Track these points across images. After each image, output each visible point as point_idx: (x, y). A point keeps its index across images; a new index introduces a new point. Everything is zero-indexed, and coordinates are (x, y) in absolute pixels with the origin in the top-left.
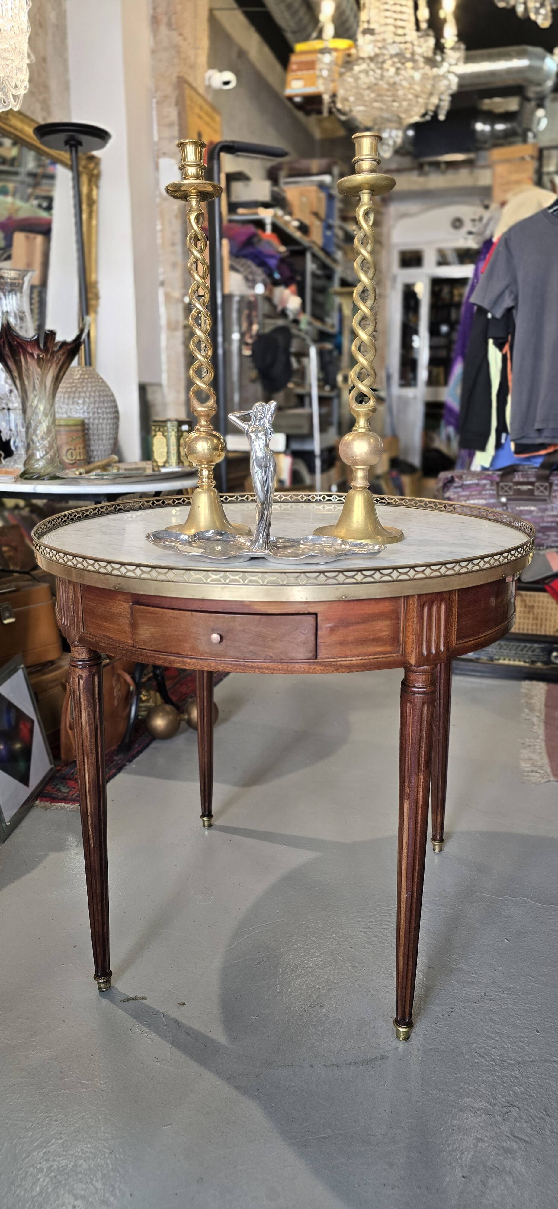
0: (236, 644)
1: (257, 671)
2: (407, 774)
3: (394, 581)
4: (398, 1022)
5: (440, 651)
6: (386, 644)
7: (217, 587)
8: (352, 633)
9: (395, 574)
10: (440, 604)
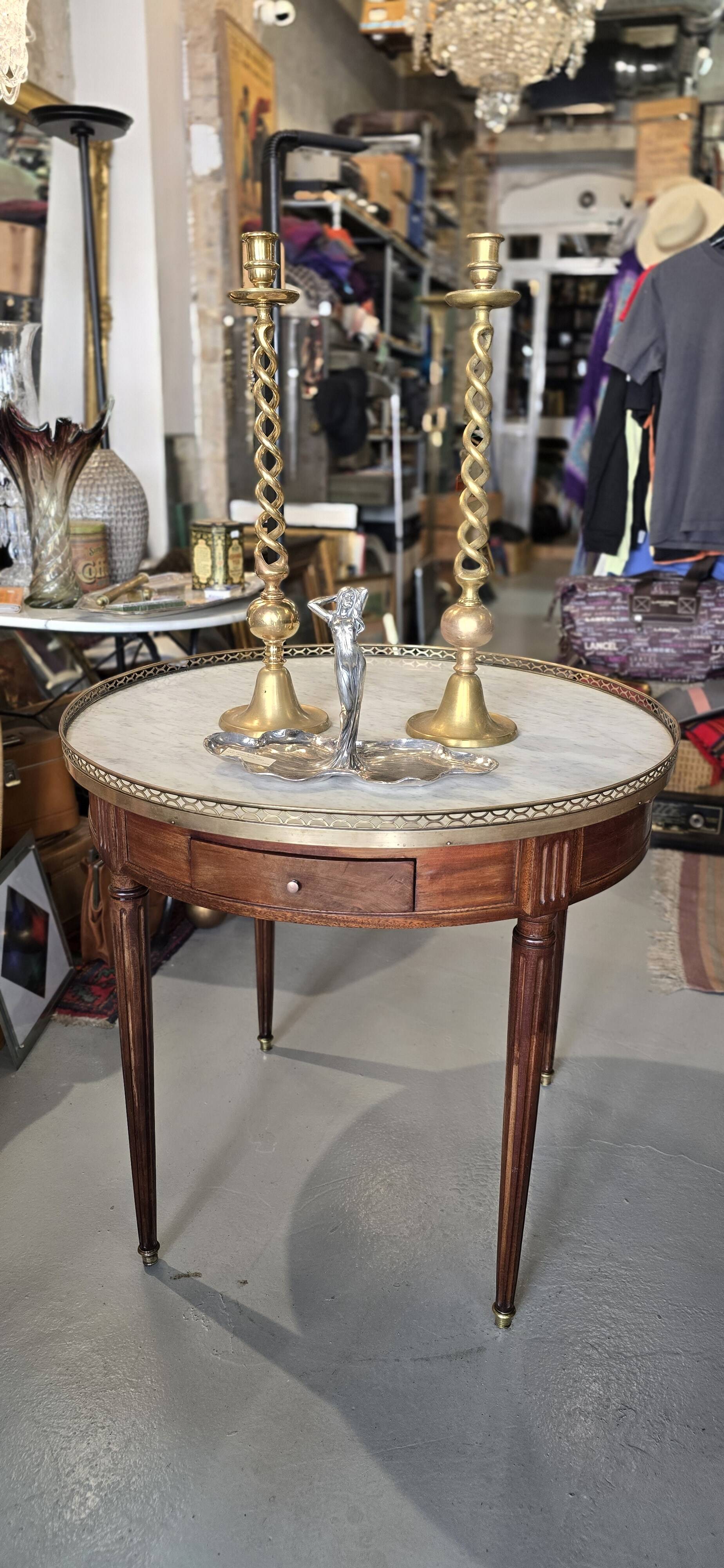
0: (317, 893)
1: (342, 924)
2: (517, 1036)
3: (509, 823)
4: (498, 1308)
5: (562, 897)
6: (497, 893)
7: (296, 830)
8: (457, 881)
9: (510, 815)
10: (563, 843)
